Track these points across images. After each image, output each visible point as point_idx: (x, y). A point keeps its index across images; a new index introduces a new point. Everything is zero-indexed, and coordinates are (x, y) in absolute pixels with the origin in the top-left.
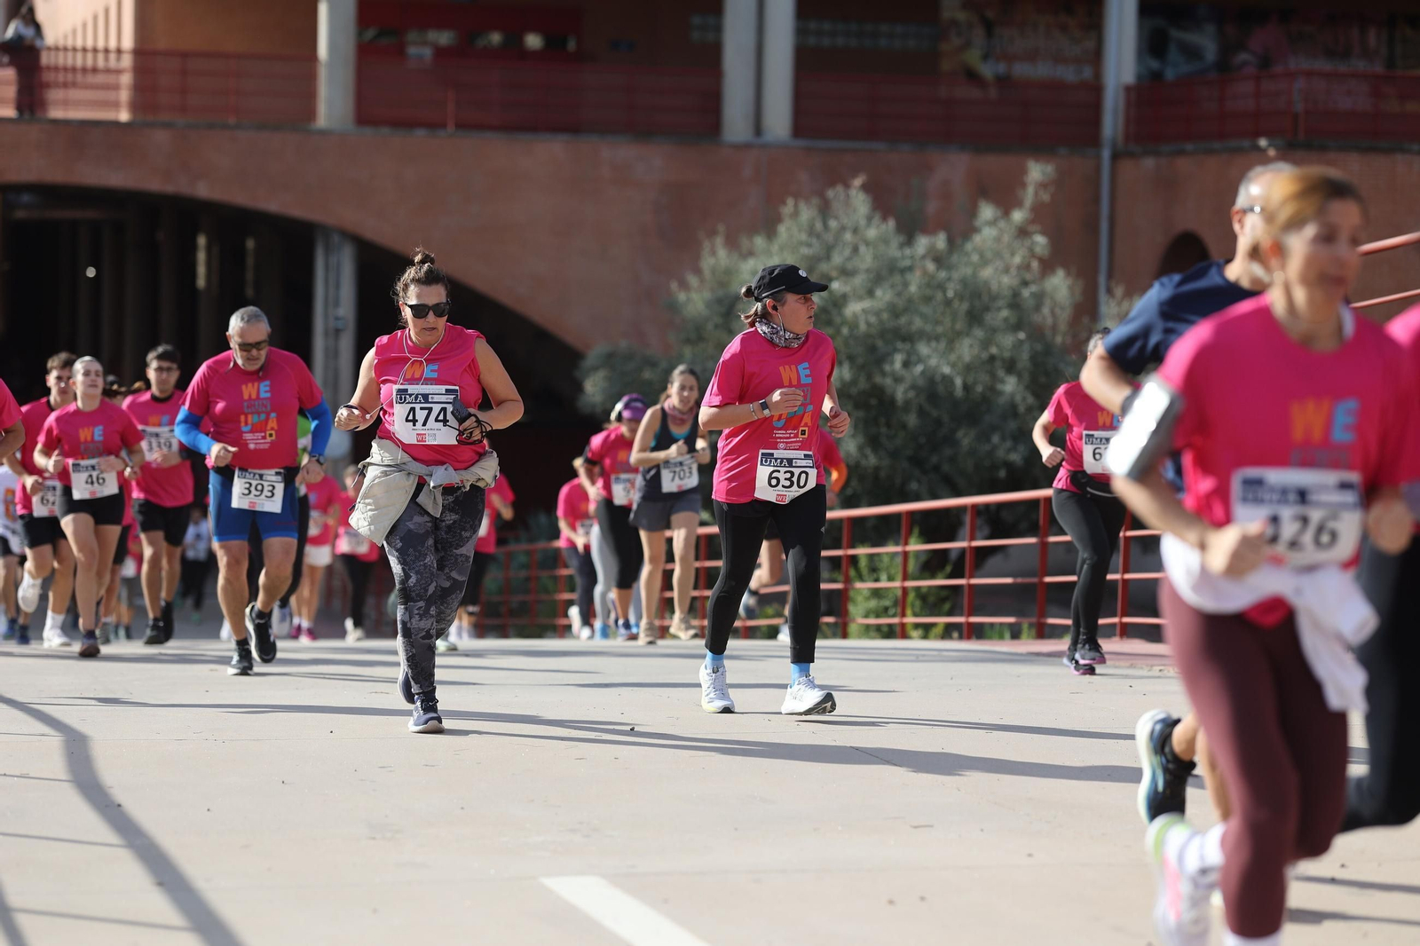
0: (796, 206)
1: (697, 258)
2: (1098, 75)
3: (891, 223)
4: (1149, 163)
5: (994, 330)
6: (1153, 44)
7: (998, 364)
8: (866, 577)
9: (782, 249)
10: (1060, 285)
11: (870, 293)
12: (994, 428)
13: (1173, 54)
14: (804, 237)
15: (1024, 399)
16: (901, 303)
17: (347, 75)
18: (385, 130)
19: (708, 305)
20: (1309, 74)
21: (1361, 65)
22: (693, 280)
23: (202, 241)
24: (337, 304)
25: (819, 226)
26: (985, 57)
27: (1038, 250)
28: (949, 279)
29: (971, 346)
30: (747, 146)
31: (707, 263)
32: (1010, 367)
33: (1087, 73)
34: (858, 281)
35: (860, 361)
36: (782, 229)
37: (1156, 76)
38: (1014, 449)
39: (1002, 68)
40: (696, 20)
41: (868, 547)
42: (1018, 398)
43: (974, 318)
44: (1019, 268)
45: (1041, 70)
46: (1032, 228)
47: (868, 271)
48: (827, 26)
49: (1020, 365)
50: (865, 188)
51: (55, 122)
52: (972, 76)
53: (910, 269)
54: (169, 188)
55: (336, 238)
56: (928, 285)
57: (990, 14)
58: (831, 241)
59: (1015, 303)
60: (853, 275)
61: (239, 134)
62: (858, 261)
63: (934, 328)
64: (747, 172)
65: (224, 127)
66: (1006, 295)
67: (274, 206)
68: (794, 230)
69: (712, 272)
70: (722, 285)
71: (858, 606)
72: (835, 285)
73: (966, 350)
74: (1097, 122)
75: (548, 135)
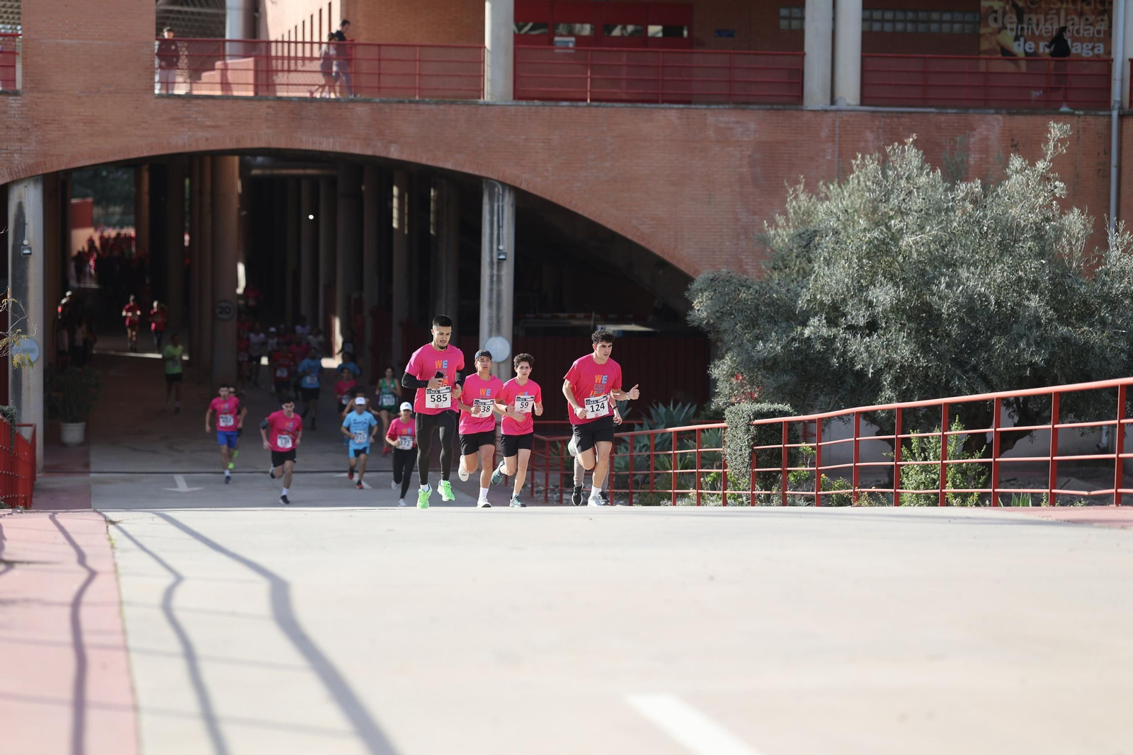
0: (863, 158)
1: (784, 201)
2: (1109, 53)
3: (939, 172)
5: (1021, 258)
7: (1024, 284)
8: (917, 455)
9: (851, 194)
10: (1075, 221)
11: (921, 228)
12: (1021, 337)
14: (869, 184)
15: (1045, 312)
16: (946, 237)
17: (506, 60)
18: (537, 103)
19: (792, 239)
22: (781, 220)
23: (395, 190)
24: (499, 244)
25: (880, 175)
26: (1017, 39)
27: (1058, 193)
28: (984, 217)
29: (1002, 270)
30: (825, 111)
31: (791, 206)
32: (1034, 287)
33: (1100, 49)
34: (911, 218)
35: (912, 283)
36: (851, 177)
40: (784, 12)
41: (917, 433)
42: (1041, 312)
43: (1004, 248)
44: (1041, 207)
46: (1051, 175)
47: (922, 210)
48: (889, 15)
49: (1042, 285)
50: (915, 143)
51: (280, 98)
52: (1006, 53)
53: (953, 209)
54: (369, 152)
55: (499, 189)
56: (967, 221)
58: (889, 188)
59: (1039, 236)
60: (907, 214)
61: (422, 107)
62: (910, 203)
63: (972, 256)
64: (824, 133)
65: (411, 102)
66: (1031, 228)
67: (449, 166)
68: (862, 179)
69: (795, 212)
70: (803, 222)
71: (910, 479)
72: (893, 222)
73: (999, 274)
74: (1108, 89)
75: (666, 105)
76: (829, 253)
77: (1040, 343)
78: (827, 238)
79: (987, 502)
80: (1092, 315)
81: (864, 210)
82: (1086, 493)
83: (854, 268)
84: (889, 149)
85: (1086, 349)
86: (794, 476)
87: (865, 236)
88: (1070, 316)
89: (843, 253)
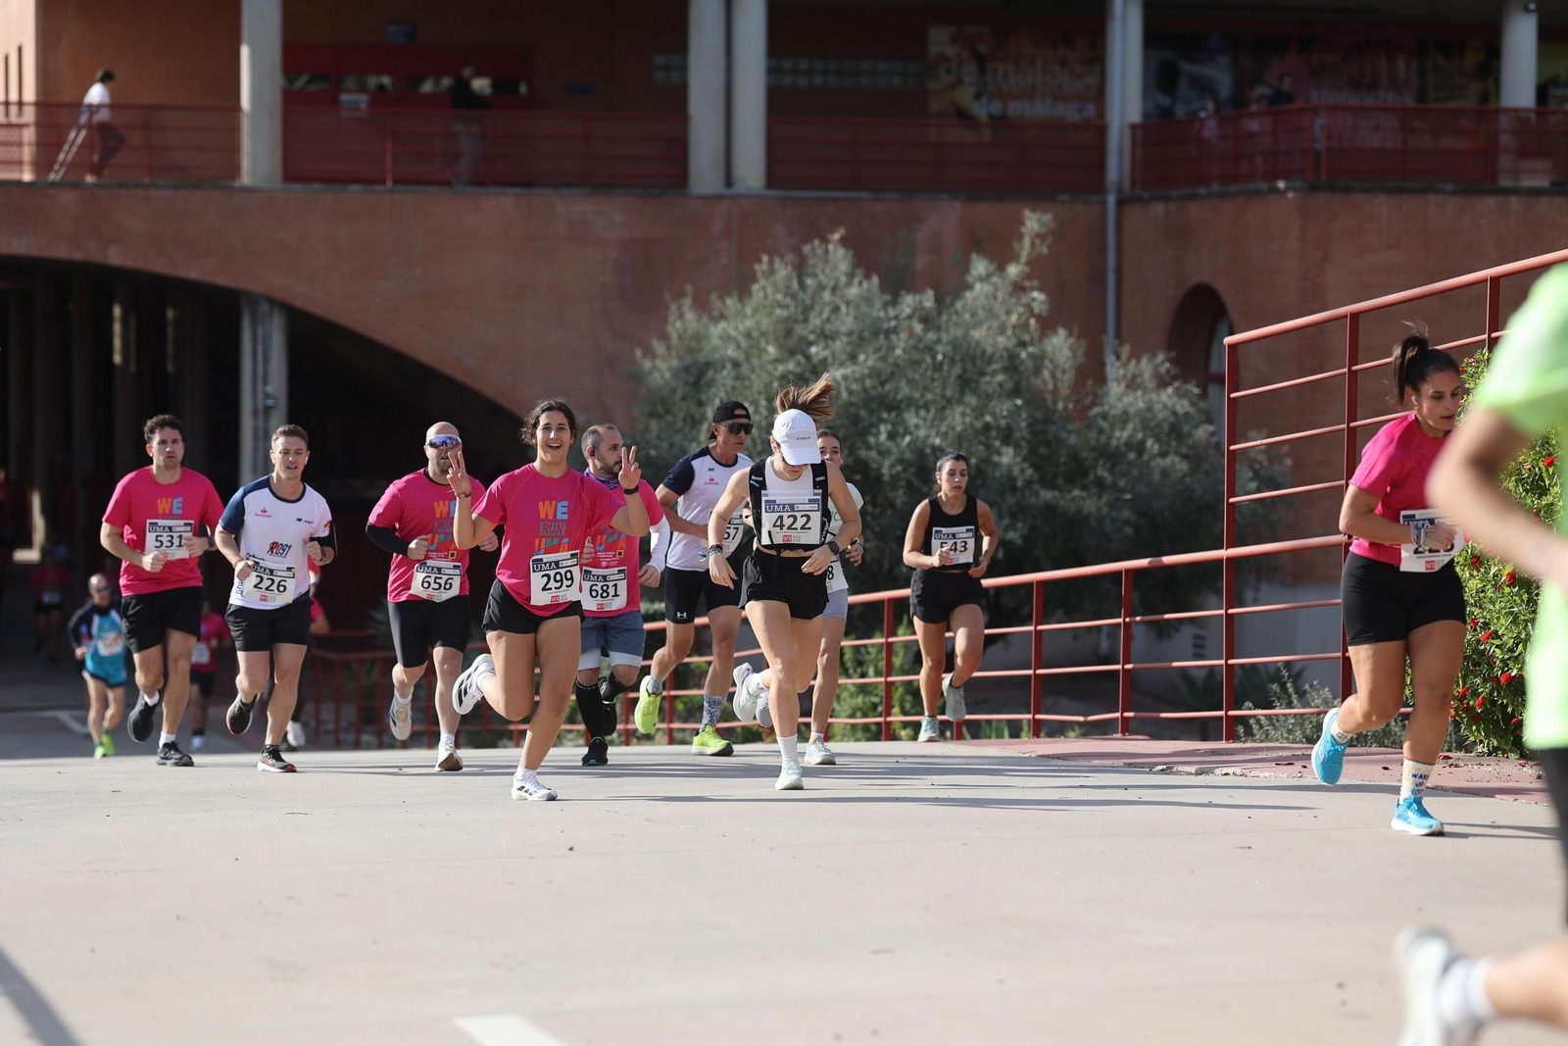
0: (771, 262)
1: (665, 321)
2: (1101, 114)
3: (875, 280)
4: (1159, 208)
5: (989, 397)
6: (1162, 78)
7: (994, 433)
8: (851, 671)
9: (755, 311)
10: (1060, 345)
11: (853, 358)
13: (1184, 89)
14: (780, 297)
15: (1022, 471)
16: (886, 369)
17: (272, 127)
18: (317, 186)
19: (675, 374)
20: (1332, 109)
21: (1389, 98)
22: (659, 347)
23: (117, 311)
24: (265, 382)
25: (795, 285)
26: (978, 96)
27: (1037, 308)
28: (938, 341)
29: (963, 415)
30: (718, 197)
31: (675, 327)
32: (1007, 436)
33: (1090, 111)
34: (838, 343)
35: (841, 433)
36: (755, 288)
37: (1166, 113)
38: (1012, 527)
39: (996, 107)
40: (659, 60)
41: (852, 640)
42: (1016, 471)
43: (966, 383)
44: (1014, 327)
45: (1039, 109)
46: (1027, 284)
47: (850, 334)
48: (803, 64)
49: (1018, 435)
50: (843, 240)
52: (964, 116)
53: (895, 330)
54: (78, 256)
55: (264, 307)
56: (915, 348)
57: (982, 48)
58: (808, 302)
59: (1012, 366)
60: (833, 339)
61: (154, 193)
62: (838, 323)
63: (923, 396)
64: (718, 226)
65: (137, 186)
66: (1002, 357)
67: (194, 272)
68: (769, 290)
69: (680, 338)
70: (690, 351)
71: (842, 702)
72: (813, 350)
73: (958, 419)
74: (1100, 165)
75: (497, 190)
76: (727, 392)
77: (1017, 513)
78: (725, 373)
79: (948, 734)
80: (1085, 474)
81: (774, 331)
82: (1081, 719)
83: (760, 414)
84: (806, 249)
85: (1077, 523)
86: (685, 703)
87: (776, 369)
88: (1055, 476)
89: (747, 393)
